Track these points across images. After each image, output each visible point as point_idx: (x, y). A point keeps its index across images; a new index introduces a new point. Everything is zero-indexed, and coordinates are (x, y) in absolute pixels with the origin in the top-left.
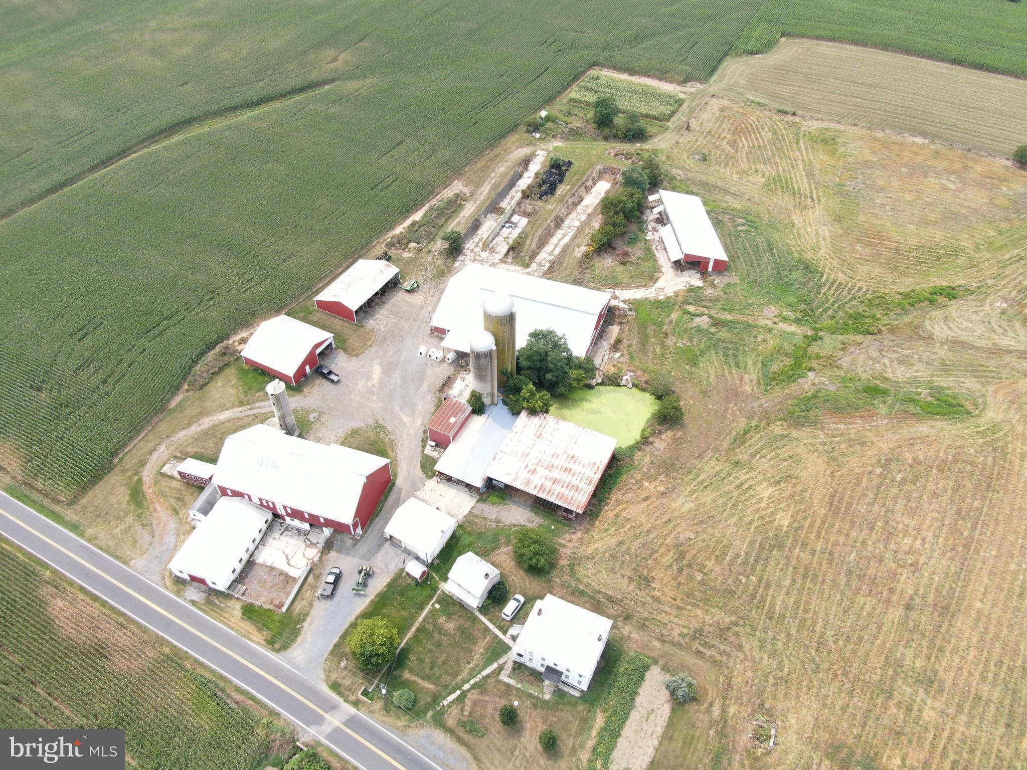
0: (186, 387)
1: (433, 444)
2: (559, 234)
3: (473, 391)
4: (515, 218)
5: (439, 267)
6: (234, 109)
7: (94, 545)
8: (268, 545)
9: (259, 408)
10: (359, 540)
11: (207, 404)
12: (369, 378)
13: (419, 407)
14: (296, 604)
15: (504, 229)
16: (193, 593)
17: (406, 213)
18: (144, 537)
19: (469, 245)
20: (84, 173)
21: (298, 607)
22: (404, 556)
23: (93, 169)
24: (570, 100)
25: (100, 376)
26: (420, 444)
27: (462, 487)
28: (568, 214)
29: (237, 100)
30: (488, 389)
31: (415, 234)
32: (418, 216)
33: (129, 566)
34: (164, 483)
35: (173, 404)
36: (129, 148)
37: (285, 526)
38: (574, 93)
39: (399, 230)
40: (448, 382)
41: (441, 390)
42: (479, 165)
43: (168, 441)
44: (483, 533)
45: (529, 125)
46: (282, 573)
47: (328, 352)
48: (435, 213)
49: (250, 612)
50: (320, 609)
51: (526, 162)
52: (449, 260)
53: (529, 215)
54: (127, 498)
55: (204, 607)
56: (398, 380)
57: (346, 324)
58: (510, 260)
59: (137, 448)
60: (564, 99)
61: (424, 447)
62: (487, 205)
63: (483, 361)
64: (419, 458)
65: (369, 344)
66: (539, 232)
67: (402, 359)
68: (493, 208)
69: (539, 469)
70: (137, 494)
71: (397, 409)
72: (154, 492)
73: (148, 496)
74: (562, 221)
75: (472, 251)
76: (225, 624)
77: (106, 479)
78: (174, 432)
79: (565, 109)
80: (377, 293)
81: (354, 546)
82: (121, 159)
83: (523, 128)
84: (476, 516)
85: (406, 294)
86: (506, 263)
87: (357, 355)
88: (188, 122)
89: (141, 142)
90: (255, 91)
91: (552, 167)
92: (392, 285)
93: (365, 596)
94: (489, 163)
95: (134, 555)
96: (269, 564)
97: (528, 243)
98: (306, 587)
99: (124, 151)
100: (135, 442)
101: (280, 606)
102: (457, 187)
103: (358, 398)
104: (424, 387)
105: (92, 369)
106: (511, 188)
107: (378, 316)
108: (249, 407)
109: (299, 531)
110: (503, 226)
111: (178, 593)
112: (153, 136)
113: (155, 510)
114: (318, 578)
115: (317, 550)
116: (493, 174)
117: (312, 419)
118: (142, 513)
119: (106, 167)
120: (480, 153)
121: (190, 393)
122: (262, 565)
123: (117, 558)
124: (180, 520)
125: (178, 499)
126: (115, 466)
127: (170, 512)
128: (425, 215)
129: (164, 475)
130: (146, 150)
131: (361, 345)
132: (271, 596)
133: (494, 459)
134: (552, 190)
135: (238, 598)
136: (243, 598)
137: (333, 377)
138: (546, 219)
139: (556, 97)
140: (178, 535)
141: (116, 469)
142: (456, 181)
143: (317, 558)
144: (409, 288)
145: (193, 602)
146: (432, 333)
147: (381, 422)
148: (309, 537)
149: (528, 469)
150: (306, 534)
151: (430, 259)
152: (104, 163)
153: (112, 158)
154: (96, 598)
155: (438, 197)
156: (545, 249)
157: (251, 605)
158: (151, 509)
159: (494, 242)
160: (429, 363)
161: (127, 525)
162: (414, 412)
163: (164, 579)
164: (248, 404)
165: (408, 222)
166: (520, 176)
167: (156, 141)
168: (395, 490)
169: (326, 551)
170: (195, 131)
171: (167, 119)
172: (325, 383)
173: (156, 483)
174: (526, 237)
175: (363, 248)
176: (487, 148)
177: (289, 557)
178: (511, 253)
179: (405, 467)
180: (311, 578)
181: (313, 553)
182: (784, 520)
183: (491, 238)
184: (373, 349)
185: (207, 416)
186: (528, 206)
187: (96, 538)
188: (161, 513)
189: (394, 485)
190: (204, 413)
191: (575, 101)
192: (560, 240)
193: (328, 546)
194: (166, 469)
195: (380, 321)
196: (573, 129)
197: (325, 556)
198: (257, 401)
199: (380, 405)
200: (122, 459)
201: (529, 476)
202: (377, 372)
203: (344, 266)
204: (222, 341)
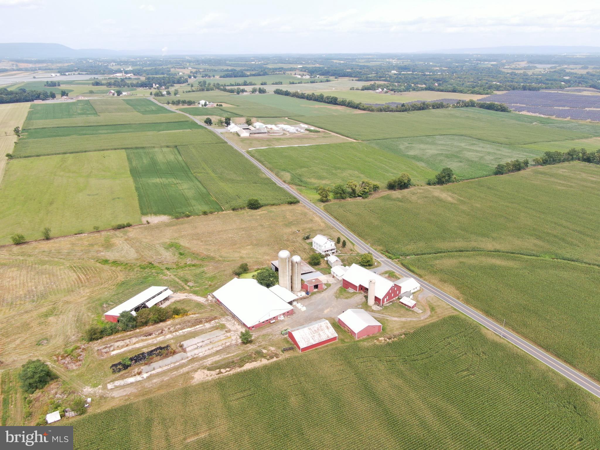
7: (447, 303)
13: (319, 298)
18: (429, 299)
43: (420, 319)
54: (436, 309)
56: (320, 306)
70: (432, 309)
71: (327, 300)
78: (418, 321)
95: (433, 297)
103: (339, 306)
113: (425, 303)
118: (430, 304)
147: (335, 298)
161: (436, 303)
162: (322, 297)
179: (336, 288)
182: (249, 247)
190: (405, 323)
199: (332, 302)
202: (327, 311)
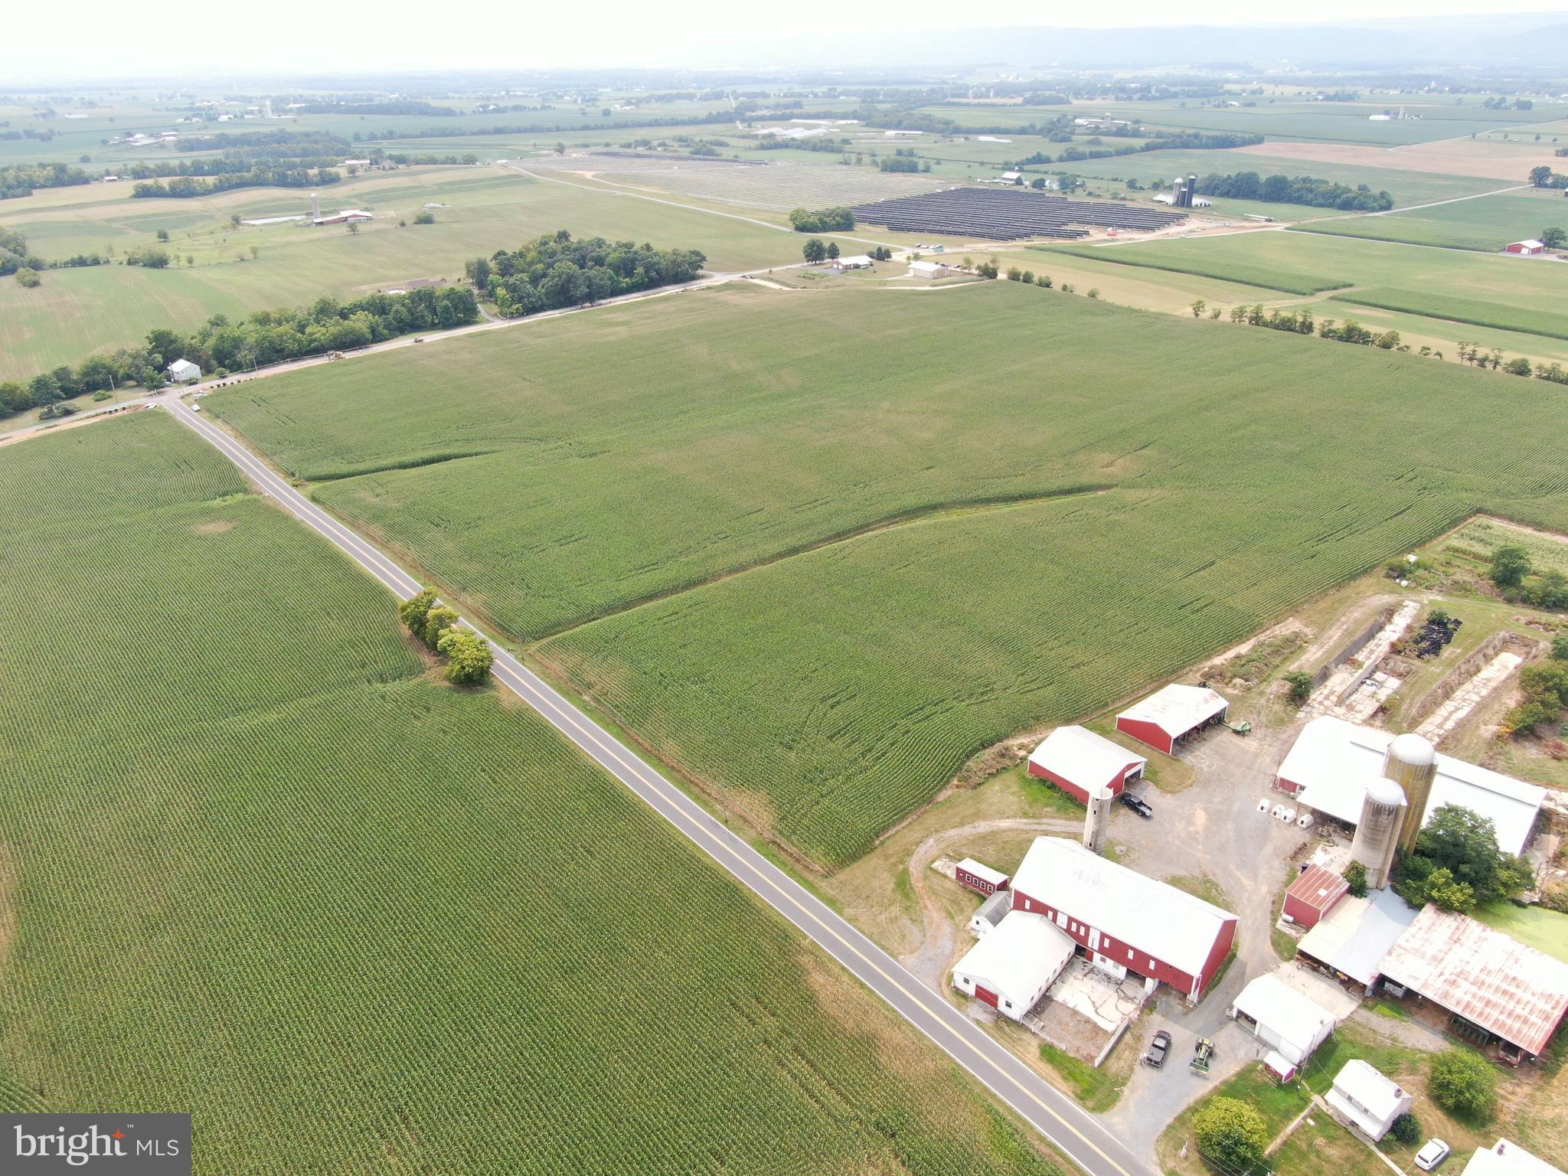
0: (955, 782)
1: (1290, 919)
2: (1449, 706)
3: (1353, 862)
4: (1379, 676)
5: (1276, 713)
6: (988, 501)
7: (855, 927)
8: (1068, 983)
9: (1048, 824)
10: (1192, 1010)
11: (984, 806)
12: (1190, 821)
13: (1263, 871)
14: (1112, 1060)
15: (1364, 686)
16: (977, 1011)
17: (1229, 642)
18: (914, 933)
19: (1316, 696)
20: (820, 541)
21: (1114, 1066)
22: (1256, 1045)
23: (829, 539)
24: (1448, 549)
25: (857, 748)
26: (1269, 916)
27: (1336, 983)
28: (1461, 684)
29: (995, 491)
30: (1378, 862)
31: (1241, 669)
32: (1244, 649)
33: (897, 960)
34: (935, 880)
35: (942, 797)
36: (867, 525)
37: (1090, 967)
38: (1453, 539)
39: (1218, 661)
40: (1303, 849)
41: (1294, 857)
42: (1322, 605)
43: (937, 836)
44: (1372, 1049)
45: (1391, 569)
46: (1088, 1021)
47: (1133, 781)
48: (1269, 650)
49: (1049, 1053)
50: (1143, 1076)
51: (1390, 613)
52: (1289, 708)
53: (1400, 675)
54: (892, 885)
55: (991, 1031)
56: (1231, 833)
57: (1156, 754)
58: (1378, 723)
59: (899, 836)
60: (1438, 545)
61: (1274, 920)
62: (1339, 652)
63: (1384, 819)
64: (1269, 933)
65: (1189, 782)
66: (1421, 698)
67: (1235, 809)
68: (1347, 658)
69: (1461, 981)
70: (903, 884)
71: (1232, 866)
72: (924, 887)
73: (916, 890)
74: (1453, 690)
75: (1321, 703)
76: (1018, 1057)
77: (865, 859)
78: (943, 828)
79: (1442, 558)
80: (1195, 728)
81: (1185, 1014)
82: (858, 534)
83: (1381, 571)
84: (1359, 1024)
85: (1234, 735)
86: (1372, 726)
87: (1173, 793)
88: (934, 508)
89: (880, 521)
90: (1014, 486)
91: (1432, 622)
92: (1216, 721)
93: (1205, 1078)
94: (1336, 605)
95: (902, 950)
96: (1071, 1005)
97: (1405, 707)
98: (1122, 1046)
99: (862, 527)
100: (898, 828)
101: (1093, 1058)
102: (1291, 626)
103: (1177, 843)
104: (1269, 849)
105: (847, 739)
106: (1369, 640)
107: (1197, 753)
108: (1035, 821)
109: (1108, 978)
110: (1363, 683)
111: (959, 1007)
112: (895, 516)
113: (926, 907)
114: (1138, 1038)
115: (1134, 1006)
116: (1343, 619)
117: (1118, 852)
118: (910, 907)
119: (841, 540)
120: (1324, 593)
121: (962, 790)
122: (1062, 1004)
123: (883, 947)
124: (957, 926)
125: (954, 902)
126: (876, 848)
127: (944, 914)
128: (1254, 649)
129: (935, 871)
130: (885, 530)
131: (1178, 782)
132: (1077, 1043)
133: (1390, 953)
134: (1435, 648)
135: (1034, 1034)
136: (1042, 1035)
137: (1143, 808)
138: (1431, 683)
139: (1425, 542)
140: (955, 942)
141: (877, 851)
142: (1291, 619)
143: (1135, 1015)
144: (1239, 728)
145: (978, 1022)
146: (1275, 787)
147: (1211, 877)
148: (1122, 987)
149: (1443, 978)
150: (1119, 983)
151: (1263, 701)
152: (840, 536)
153: (849, 531)
154: (862, 985)
155: (1267, 633)
156: (1429, 720)
157: (1051, 1046)
158: (921, 905)
159: (1353, 698)
160: (1274, 823)
161: (893, 914)
162: (1256, 876)
163: (940, 986)
164: (1034, 817)
165: (1231, 654)
166: (1381, 628)
167: (897, 522)
168: (1235, 963)
169: (1147, 1011)
170: (941, 517)
171: (910, 501)
172: (1133, 816)
173: (925, 878)
174: (1402, 699)
175: (1174, 672)
176: (1333, 586)
177: (1097, 1005)
178: (1380, 714)
179: (1248, 938)
180: (1128, 1036)
181: (1130, 1009)
183: (1347, 694)
184: (1195, 790)
185: (984, 820)
186: (1400, 663)
187: (857, 920)
188: (933, 913)
189: (1235, 956)
190: (978, 815)
191: (1456, 550)
192: (1451, 713)
193: (1149, 1005)
194: (936, 865)
195: (1200, 758)
196: (1456, 582)
197: (1145, 1017)
198: (1046, 817)
199: (1208, 856)
200: (882, 843)
201: (1446, 987)
202: (1201, 818)
203: (1149, 688)
204: (1000, 740)
